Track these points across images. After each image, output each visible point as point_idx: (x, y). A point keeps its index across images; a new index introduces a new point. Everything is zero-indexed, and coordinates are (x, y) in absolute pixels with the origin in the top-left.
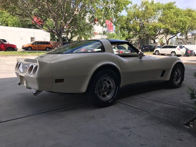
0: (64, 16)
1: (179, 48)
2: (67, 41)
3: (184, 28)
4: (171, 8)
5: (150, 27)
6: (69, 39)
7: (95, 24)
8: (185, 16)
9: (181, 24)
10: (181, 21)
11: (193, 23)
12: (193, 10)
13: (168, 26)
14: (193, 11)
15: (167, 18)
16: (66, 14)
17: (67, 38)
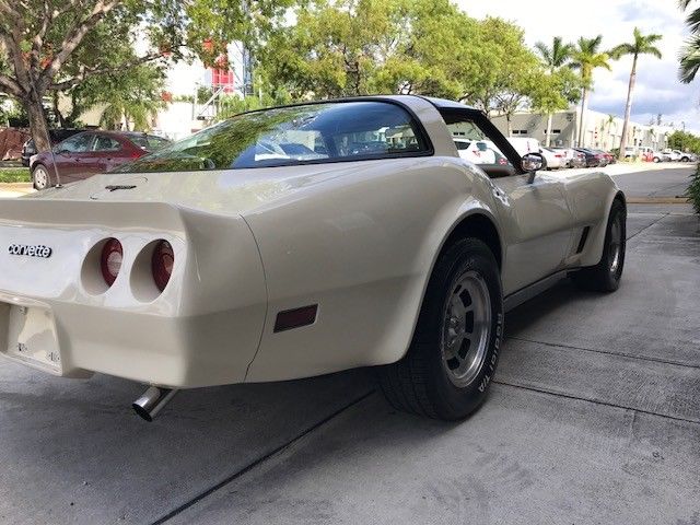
0: (47, 21)
1: (477, 149)
2: (59, 124)
3: (485, 82)
4: (444, 13)
5: (381, 73)
6: (65, 117)
7: (181, 56)
8: (486, 40)
9: (476, 68)
10: (475, 57)
11: (509, 66)
12: (505, 21)
13: (440, 74)
14: (506, 26)
15: (436, 44)
16: (56, 13)
17: (57, 112)
